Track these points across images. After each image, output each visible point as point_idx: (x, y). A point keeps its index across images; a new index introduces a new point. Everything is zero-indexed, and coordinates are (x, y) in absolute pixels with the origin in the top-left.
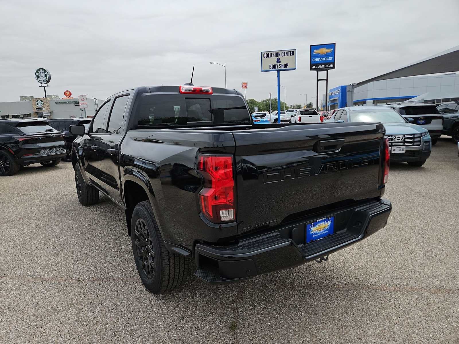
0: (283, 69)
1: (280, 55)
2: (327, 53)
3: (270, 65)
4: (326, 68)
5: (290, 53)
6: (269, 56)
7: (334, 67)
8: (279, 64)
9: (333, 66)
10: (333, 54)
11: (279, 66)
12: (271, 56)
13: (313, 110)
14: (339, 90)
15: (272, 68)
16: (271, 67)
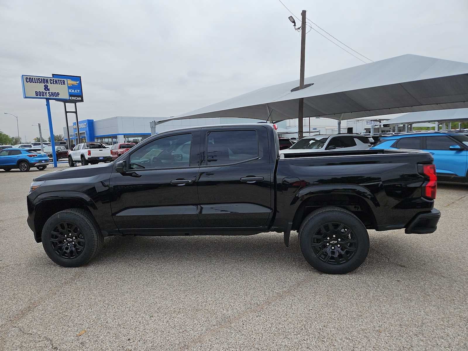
0: (53, 97)
1: (47, 81)
2: (72, 85)
3: (36, 92)
4: (73, 100)
5: (60, 81)
6: (34, 81)
7: (82, 101)
8: (48, 92)
9: (81, 99)
10: (80, 87)
11: (48, 94)
12: (36, 81)
13: (99, 144)
14: (86, 123)
15: (39, 95)
16: (38, 93)
